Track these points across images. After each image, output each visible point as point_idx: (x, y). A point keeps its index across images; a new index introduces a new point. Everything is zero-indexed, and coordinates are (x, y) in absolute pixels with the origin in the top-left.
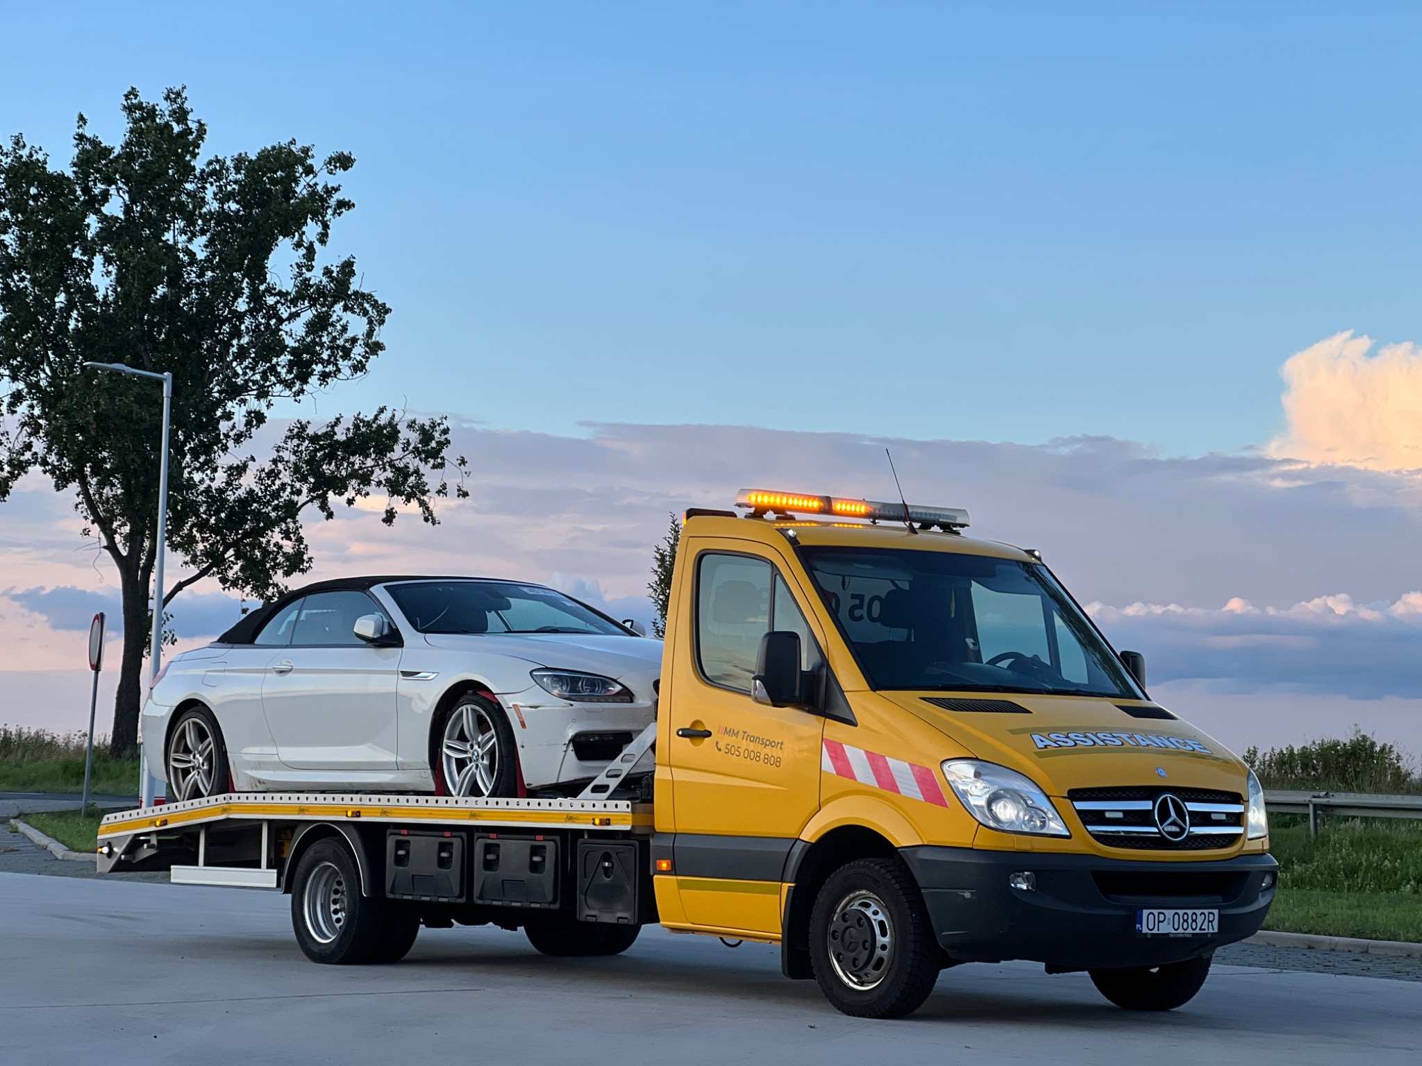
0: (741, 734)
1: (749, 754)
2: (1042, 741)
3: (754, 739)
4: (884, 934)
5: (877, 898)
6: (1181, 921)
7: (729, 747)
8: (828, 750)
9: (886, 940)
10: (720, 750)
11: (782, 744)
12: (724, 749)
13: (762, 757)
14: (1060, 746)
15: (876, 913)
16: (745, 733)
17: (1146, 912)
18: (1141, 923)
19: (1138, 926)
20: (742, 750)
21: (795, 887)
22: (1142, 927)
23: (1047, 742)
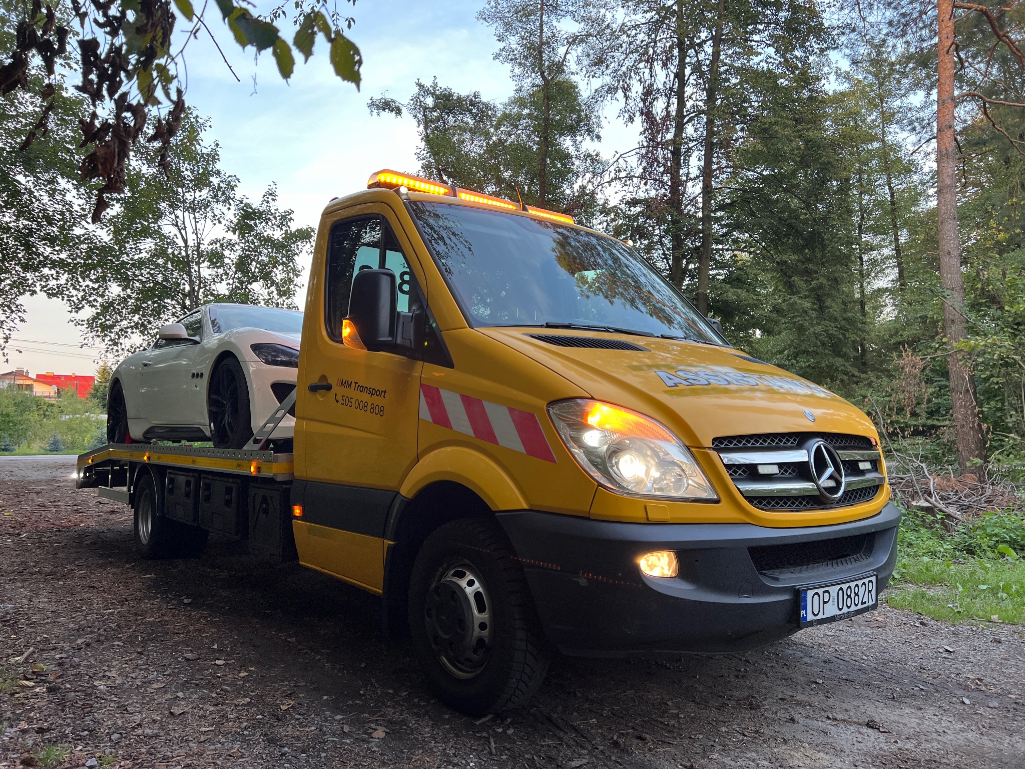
0: (353, 384)
1: (359, 404)
2: (670, 379)
3: (362, 389)
4: (481, 609)
5: (472, 564)
6: (845, 597)
7: (344, 398)
8: (425, 395)
9: (485, 616)
10: (337, 401)
11: (385, 392)
12: (341, 401)
13: (369, 407)
14: (693, 385)
15: (471, 583)
16: (356, 383)
17: (810, 593)
18: (805, 608)
19: (803, 612)
20: (353, 401)
21: (395, 546)
22: (806, 613)
23: (677, 380)
